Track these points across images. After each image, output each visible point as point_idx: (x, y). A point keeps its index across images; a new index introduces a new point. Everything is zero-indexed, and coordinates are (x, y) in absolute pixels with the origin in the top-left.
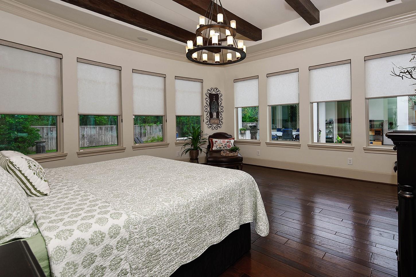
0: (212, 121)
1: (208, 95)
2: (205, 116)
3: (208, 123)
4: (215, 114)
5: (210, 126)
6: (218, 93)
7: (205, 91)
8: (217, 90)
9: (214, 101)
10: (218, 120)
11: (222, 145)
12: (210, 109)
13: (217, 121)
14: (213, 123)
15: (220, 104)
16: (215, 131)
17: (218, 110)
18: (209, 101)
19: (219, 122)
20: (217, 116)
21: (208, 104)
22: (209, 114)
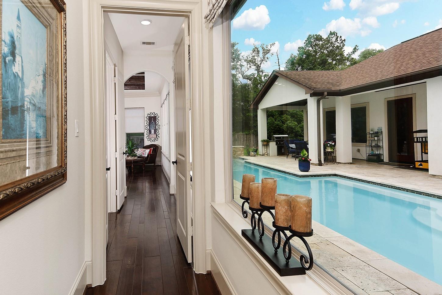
1: (148, 118)
2: (146, 133)
3: (148, 137)
4: (153, 131)
5: (149, 139)
6: (156, 115)
7: (146, 115)
8: (155, 114)
9: (153, 121)
10: (156, 135)
11: (140, 153)
14: (152, 138)
15: (157, 123)
16: (153, 143)
17: (156, 128)
18: (148, 122)
19: (156, 137)
20: (155, 132)
21: (148, 124)
22: (148, 131)
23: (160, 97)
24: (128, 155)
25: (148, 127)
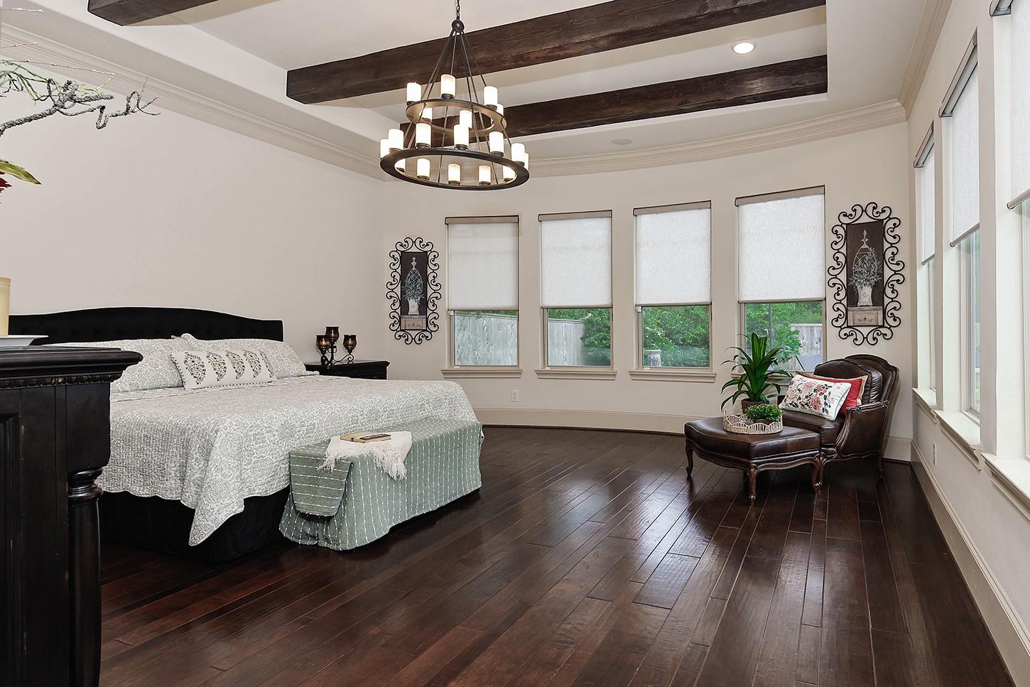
0: (856, 316)
1: (841, 231)
2: (831, 301)
4: (865, 294)
5: (847, 331)
6: (882, 217)
7: (831, 221)
8: (879, 209)
9: (865, 246)
10: (881, 313)
11: (800, 398)
12: (849, 275)
13: (873, 317)
14: (860, 323)
15: (888, 255)
16: (865, 350)
17: (882, 275)
18: (844, 250)
19: (884, 318)
20: (878, 297)
21: (842, 259)
22: (843, 293)
23: (906, 123)
24: (747, 397)
25: (843, 277)
